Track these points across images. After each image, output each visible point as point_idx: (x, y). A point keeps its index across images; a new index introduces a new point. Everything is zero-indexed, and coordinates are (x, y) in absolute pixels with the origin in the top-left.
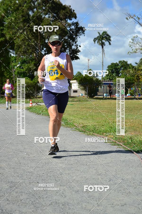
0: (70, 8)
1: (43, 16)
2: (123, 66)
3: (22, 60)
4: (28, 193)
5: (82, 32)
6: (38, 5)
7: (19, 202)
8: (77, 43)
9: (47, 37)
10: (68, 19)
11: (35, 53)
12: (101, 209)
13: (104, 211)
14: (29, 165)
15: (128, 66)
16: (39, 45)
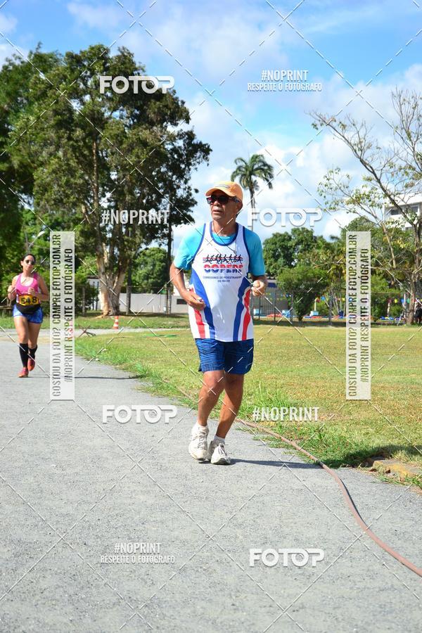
0: (175, 96)
1: (107, 115)
2: (302, 241)
3: (51, 220)
4: (59, 571)
5: (204, 157)
6: (94, 87)
7: (37, 597)
8: (190, 183)
9: (116, 167)
10: (169, 123)
11: (85, 204)
12: (243, 620)
13: (249, 623)
14: (64, 497)
15: (316, 242)
16: (95, 185)
